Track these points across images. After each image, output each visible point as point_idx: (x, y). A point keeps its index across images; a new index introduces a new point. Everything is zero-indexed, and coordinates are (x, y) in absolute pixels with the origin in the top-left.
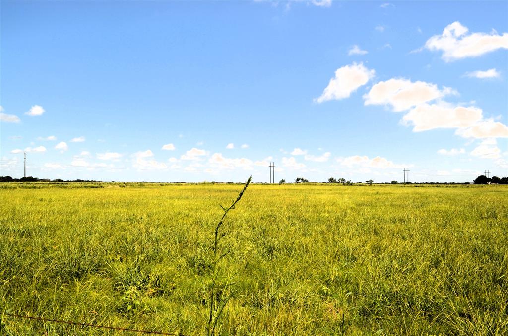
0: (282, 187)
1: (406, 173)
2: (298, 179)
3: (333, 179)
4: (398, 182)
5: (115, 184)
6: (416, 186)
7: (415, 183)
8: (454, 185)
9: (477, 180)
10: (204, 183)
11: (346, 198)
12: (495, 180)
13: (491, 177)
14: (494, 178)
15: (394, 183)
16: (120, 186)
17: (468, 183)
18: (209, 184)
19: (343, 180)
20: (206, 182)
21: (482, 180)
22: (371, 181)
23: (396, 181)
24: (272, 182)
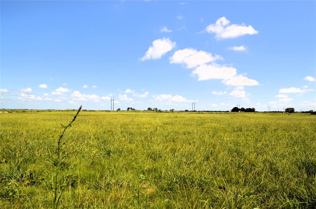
0: (119, 113)
1: (194, 105)
2: (128, 108)
3: (150, 108)
4: (189, 110)
5: (5, 111)
6: (199, 113)
7: (199, 111)
8: (220, 113)
9: (232, 109)
10: (68, 110)
11: (158, 120)
12: (243, 110)
13: (240, 108)
14: (242, 108)
15: (186, 111)
16: (8, 112)
17: (228, 111)
18: (71, 111)
19: (156, 109)
20: (69, 109)
21: (235, 110)
22: (173, 110)
23: (187, 110)
24: (112, 110)
